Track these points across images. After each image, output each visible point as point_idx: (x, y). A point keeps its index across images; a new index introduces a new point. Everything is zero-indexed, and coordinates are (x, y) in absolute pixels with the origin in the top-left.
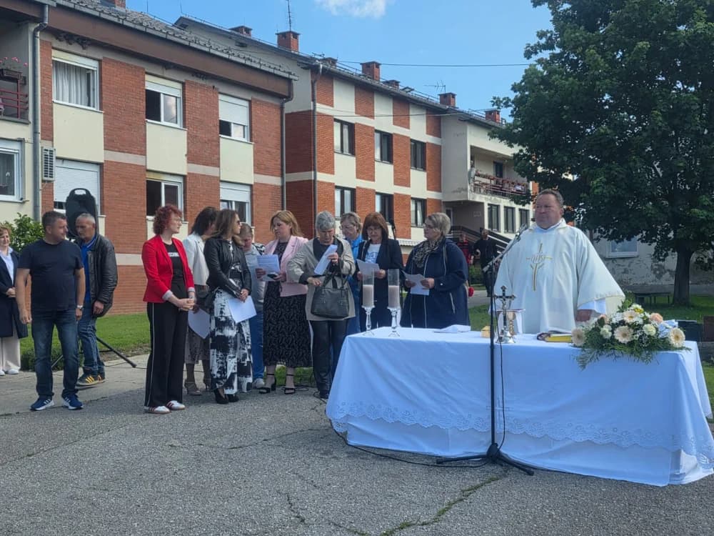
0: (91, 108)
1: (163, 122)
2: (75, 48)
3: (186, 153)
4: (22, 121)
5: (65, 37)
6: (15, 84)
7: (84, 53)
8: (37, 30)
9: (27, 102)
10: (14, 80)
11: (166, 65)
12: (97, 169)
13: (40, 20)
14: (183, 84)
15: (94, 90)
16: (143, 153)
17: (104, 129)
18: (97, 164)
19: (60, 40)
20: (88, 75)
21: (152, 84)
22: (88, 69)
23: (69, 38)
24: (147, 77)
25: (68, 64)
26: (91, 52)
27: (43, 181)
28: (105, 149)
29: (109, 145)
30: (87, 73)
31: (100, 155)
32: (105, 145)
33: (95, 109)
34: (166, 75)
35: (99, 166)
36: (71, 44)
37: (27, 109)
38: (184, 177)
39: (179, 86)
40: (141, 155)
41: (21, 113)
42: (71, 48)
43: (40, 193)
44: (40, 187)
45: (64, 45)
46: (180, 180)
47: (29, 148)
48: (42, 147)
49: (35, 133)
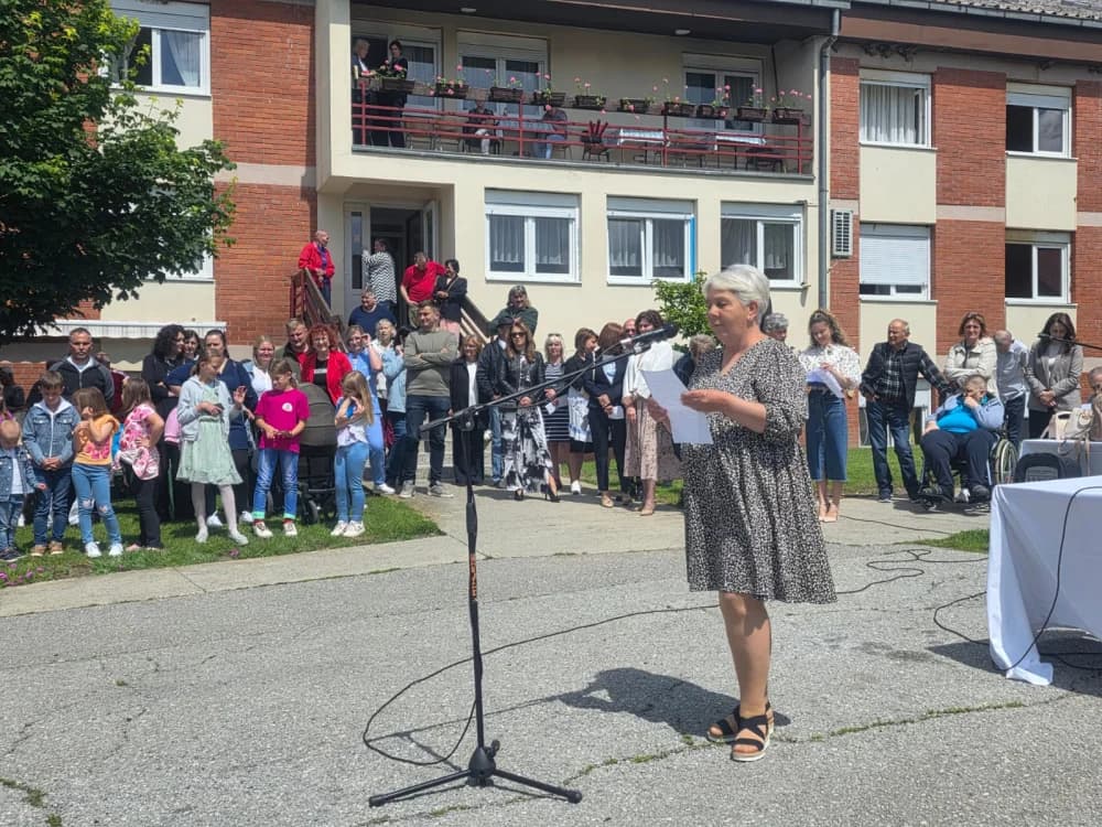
0: (920, 146)
1: (1037, 152)
2: (895, 61)
3: (1075, 196)
4: (804, 176)
5: (878, 49)
6: (796, 127)
7: (908, 65)
8: (825, 46)
9: (812, 151)
10: (796, 122)
11: (1043, 63)
12: (927, 232)
13: (828, 32)
14: (1073, 87)
15: (923, 117)
16: (1001, 203)
17: (938, 173)
18: (927, 226)
19: (871, 55)
20: (917, 97)
21: (1017, 96)
22: (917, 89)
23: (884, 48)
24: (1009, 86)
25: (886, 87)
26: (918, 63)
27: (833, 257)
28: (938, 204)
29: (945, 196)
30: (913, 95)
31: (929, 212)
32: (937, 198)
33: (925, 147)
34: (1041, 79)
35: (929, 230)
36: (886, 57)
37: (812, 159)
38: (1072, 234)
39: (1067, 92)
40: (997, 206)
41: (804, 166)
42: (887, 63)
43: (828, 276)
44: (828, 266)
45: (876, 60)
46: (1066, 238)
47: (813, 213)
48: (832, 211)
49: (822, 190)
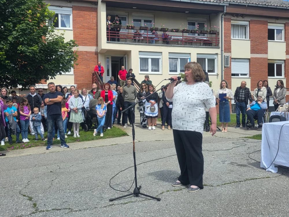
0: (246, 39)
1: (276, 40)
2: (240, 18)
3: (285, 51)
4: (217, 47)
5: (236, 15)
6: (215, 35)
7: (243, 19)
8: (222, 15)
9: (219, 41)
10: (215, 34)
11: (277, 18)
12: (248, 61)
13: (223, 11)
14: (285, 24)
15: (247, 32)
16: (267, 53)
17: (251, 46)
18: (248, 59)
19: (234, 17)
20: (245, 27)
21: (271, 26)
22: (245, 25)
23: (237, 15)
24: (269, 24)
25: (238, 25)
26: (246, 19)
27: (225, 67)
28: (251, 53)
29: (253, 51)
30: (244, 27)
31: (249, 56)
32: (251, 52)
33: (247, 39)
34: (277, 22)
35: (249, 60)
36: (238, 17)
37: (219, 43)
38: (285, 60)
39: (283, 25)
40: (266, 54)
41: (217, 45)
42: (238, 19)
43: (224, 71)
44: (223, 69)
45: (235, 18)
46: (283, 62)
47: (220, 56)
48: (224, 56)
49: (222, 50)
